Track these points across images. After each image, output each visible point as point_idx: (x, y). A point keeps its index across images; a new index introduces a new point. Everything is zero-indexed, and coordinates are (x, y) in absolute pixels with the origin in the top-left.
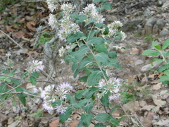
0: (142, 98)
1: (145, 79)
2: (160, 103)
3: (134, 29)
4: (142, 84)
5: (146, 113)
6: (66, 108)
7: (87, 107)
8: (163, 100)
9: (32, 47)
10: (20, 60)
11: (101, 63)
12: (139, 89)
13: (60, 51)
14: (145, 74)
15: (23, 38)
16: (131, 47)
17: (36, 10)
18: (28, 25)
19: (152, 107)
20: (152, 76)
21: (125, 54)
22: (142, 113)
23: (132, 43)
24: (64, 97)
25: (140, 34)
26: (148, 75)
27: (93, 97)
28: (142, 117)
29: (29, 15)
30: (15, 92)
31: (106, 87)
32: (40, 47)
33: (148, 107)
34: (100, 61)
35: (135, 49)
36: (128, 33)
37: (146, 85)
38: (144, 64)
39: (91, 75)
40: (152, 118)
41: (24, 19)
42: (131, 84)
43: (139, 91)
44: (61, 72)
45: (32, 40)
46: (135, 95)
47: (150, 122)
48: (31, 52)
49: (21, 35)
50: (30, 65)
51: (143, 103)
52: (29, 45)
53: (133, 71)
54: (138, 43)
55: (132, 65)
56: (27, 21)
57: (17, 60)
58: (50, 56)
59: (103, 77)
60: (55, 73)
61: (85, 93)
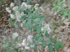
0: (60, 25)
1: (57, 18)
2: (68, 24)
3: (44, 1)
4: (57, 20)
5: (64, 30)
6: (34, 45)
7: (42, 41)
8: (68, 22)
9: (10, 27)
10: (8, 34)
11: (38, 22)
12: (57, 22)
13: (21, 25)
14: (57, 16)
15: (5, 26)
16: (46, 9)
17: (4, 13)
18: (4, 20)
19: (65, 26)
20: (59, 15)
21: (46, 12)
22: (63, 30)
23: (46, 7)
24: (31, 41)
25: (47, 2)
26: (58, 16)
27: (42, 36)
28: (64, 32)
29: (3, 16)
30: (13, 49)
31: (45, 30)
32: (13, 26)
33: (64, 27)
34: (38, 21)
35: (48, 9)
36: (43, 4)
37: (59, 20)
38: (54, 12)
39: (37, 28)
40: (68, 30)
41: (1, 19)
42: (53, 22)
43: (58, 23)
44: (25, 31)
45: (9, 25)
46: (57, 25)
47: (68, 32)
48: (10, 30)
49: (4, 25)
50: (13, 36)
51: (61, 27)
52: (8, 27)
53: (52, 17)
54: (48, 6)
55: (50, 15)
56: (3, 19)
57: (7, 35)
58: (19, 28)
59: (42, 27)
60: (23, 32)
61: (38, 36)
